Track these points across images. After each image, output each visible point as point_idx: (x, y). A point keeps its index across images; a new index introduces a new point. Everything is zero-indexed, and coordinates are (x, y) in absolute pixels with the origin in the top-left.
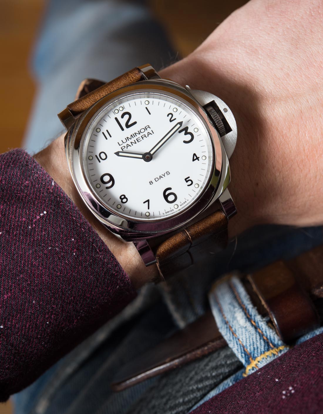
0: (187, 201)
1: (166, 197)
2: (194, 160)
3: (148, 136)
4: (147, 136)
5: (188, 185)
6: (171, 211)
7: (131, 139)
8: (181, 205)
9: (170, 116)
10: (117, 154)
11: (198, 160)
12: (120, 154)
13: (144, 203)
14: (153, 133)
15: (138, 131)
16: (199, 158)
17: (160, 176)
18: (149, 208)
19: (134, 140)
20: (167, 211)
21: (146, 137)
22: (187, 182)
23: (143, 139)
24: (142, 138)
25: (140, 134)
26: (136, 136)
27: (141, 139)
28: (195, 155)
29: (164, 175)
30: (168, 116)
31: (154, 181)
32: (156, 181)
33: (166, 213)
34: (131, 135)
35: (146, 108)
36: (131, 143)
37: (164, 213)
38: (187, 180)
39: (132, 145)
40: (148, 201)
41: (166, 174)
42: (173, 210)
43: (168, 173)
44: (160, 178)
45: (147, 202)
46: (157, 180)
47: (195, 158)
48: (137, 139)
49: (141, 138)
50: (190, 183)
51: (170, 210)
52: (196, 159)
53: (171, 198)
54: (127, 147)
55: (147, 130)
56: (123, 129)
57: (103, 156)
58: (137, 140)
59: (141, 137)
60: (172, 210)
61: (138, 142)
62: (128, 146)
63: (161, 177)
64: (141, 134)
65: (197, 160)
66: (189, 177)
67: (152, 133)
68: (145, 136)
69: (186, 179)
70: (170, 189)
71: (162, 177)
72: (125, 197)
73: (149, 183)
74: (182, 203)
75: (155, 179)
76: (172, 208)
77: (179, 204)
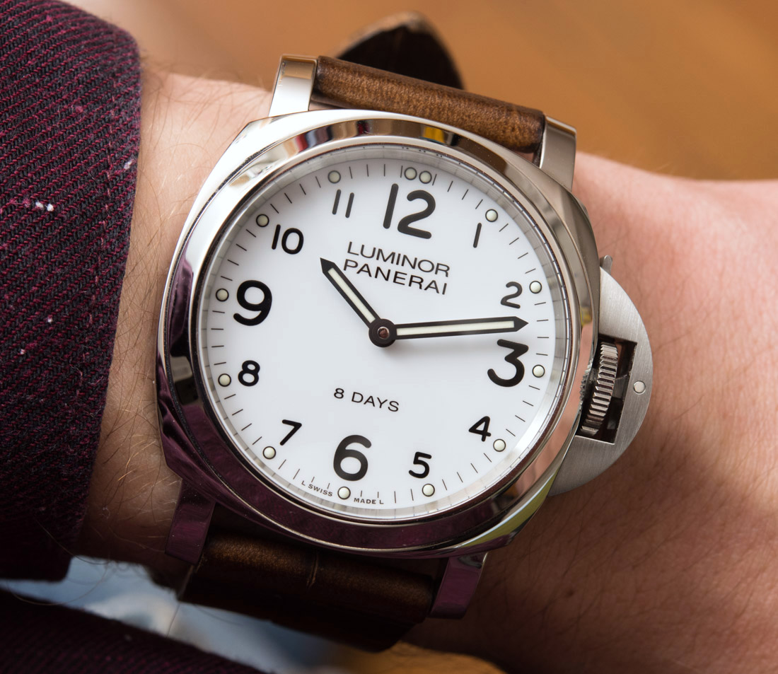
0: (377, 502)
1: (341, 453)
2: (473, 430)
3: (426, 289)
4: (425, 285)
5: (411, 473)
6: (325, 493)
7: (385, 261)
8: (357, 500)
9: (514, 290)
10: (327, 266)
11: (483, 439)
12: (332, 272)
13: (285, 422)
14: (443, 293)
15: (416, 259)
16: (489, 435)
17: (371, 397)
18: (283, 443)
19: (389, 271)
20: (314, 484)
21: (421, 288)
22: (416, 462)
23: (410, 285)
24: (411, 281)
25: (413, 267)
26: (403, 265)
27: (407, 282)
28: (486, 420)
29: (381, 404)
30: (509, 285)
31: (348, 395)
32: (353, 400)
33: (311, 486)
34: (393, 254)
35: (479, 226)
36: (378, 269)
37: (307, 483)
38: (420, 458)
39: (376, 277)
40: (297, 426)
41: (387, 405)
42: (330, 494)
43: (394, 407)
44: (367, 401)
45: (291, 428)
46: (358, 398)
47: (481, 428)
48: (397, 273)
49: (408, 278)
50: (420, 469)
51: (325, 488)
52: (479, 432)
53: (350, 465)
54: (361, 270)
55: (436, 273)
56: (387, 224)
57: (293, 242)
58: (396, 277)
59: (412, 277)
60: (329, 491)
61: (394, 281)
62: (365, 269)
63: (370, 400)
64: (417, 272)
65: (480, 436)
66: (429, 457)
67: (441, 290)
68: (420, 283)
69: (418, 454)
70: (367, 443)
71: (373, 402)
72: (255, 373)
73: (337, 390)
74: (365, 497)
75: (354, 393)
76: (333, 489)
77: (355, 494)
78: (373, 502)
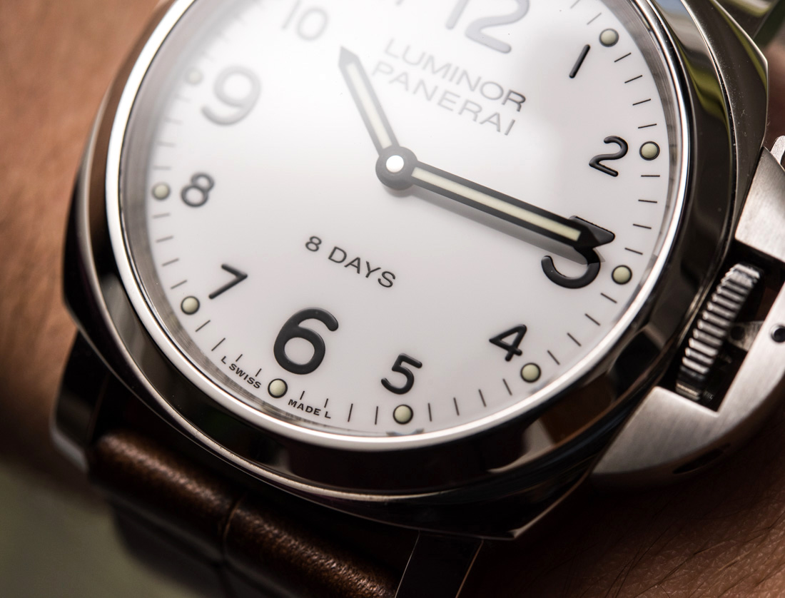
0: (322, 413)
1: (292, 329)
2: (496, 341)
3: (482, 123)
4: (482, 116)
5: (385, 383)
6: (251, 381)
7: (434, 72)
8: (292, 403)
9: (615, 149)
10: (347, 58)
11: (508, 359)
12: (352, 69)
13: (225, 268)
14: (507, 134)
15: (479, 79)
16: (520, 353)
17: (358, 259)
18: (212, 296)
19: (436, 88)
20: (240, 365)
21: (475, 120)
22: (397, 368)
23: (460, 113)
24: (464, 108)
25: (472, 89)
26: (458, 83)
27: (457, 107)
28: (521, 331)
29: (370, 272)
30: (608, 141)
31: (325, 249)
32: (330, 258)
33: (233, 367)
34: (448, 66)
35: (588, 48)
36: (422, 83)
37: (230, 361)
38: (404, 365)
39: (415, 92)
40: (240, 277)
41: (378, 275)
42: (258, 385)
43: (388, 280)
44: (351, 264)
45: (231, 277)
46: (338, 256)
47: (509, 340)
48: (446, 92)
49: (460, 103)
50: (399, 380)
51: (252, 374)
52: (504, 346)
53: (299, 351)
54: (397, 79)
55: (504, 104)
56: (451, 26)
57: (313, 23)
58: (443, 98)
59: (467, 102)
60: (257, 379)
61: (440, 104)
62: (403, 79)
63: (356, 264)
64: (476, 96)
65: (505, 353)
66: (418, 365)
67: (504, 127)
68: (476, 113)
69: (403, 358)
70: (332, 325)
71: (358, 268)
72: (205, 192)
73: (312, 238)
74: (307, 401)
75: (336, 248)
76: (264, 379)
77: (293, 394)
78: (316, 412)
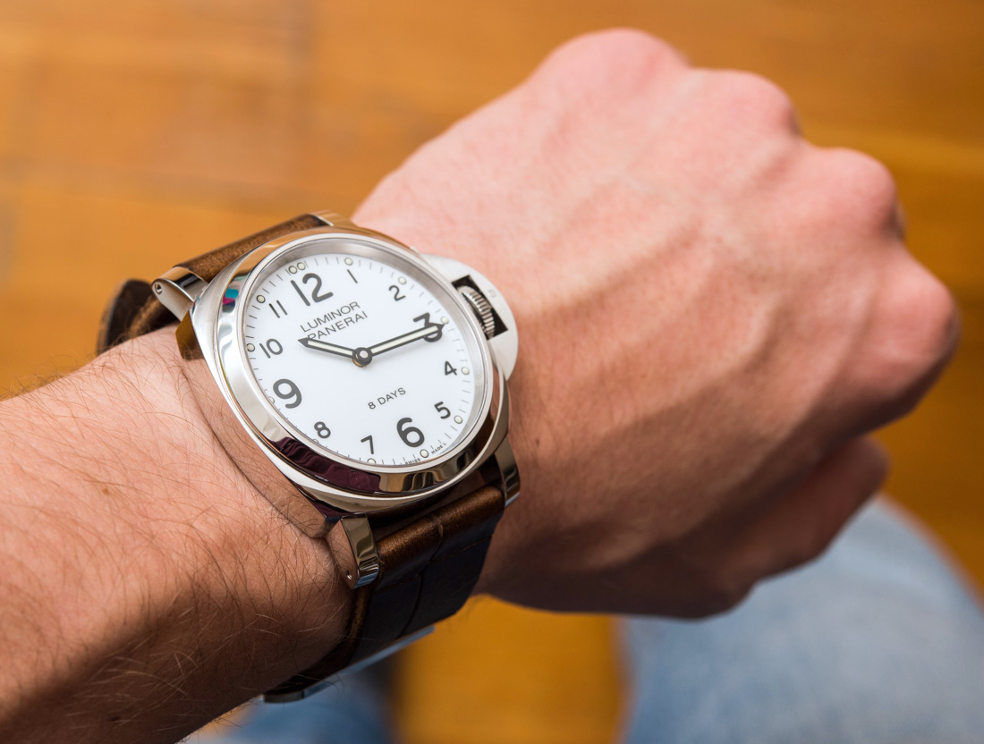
0: (443, 446)
1: (403, 435)
2: (447, 373)
3: (357, 321)
4: (354, 320)
5: (443, 418)
6: (416, 460)
7: (325, 322)
8: (433, 452)
9: (394, 290)
11: (456, 374)
13: (362, 441)
14: (367, 318)
15: (338, 310)
16: (456, 370)
17: (387, 395)
18: (372, 453)
19: (332, 326)
20: (407, 461)
21: (354, 323)
22: (439, 410)
23: (348, 325)
24: (347, 323)
25: (341, 315)
26: (335, 318)
27: (345, 324)
28: (447, 363)
29: (395, 395)
30: (390, 290)
31: (376, 403)
32: (381, 404)
34: (325, 316)
35: (348, 271)
36: (326, 329)
38: (439, 407)
39: (330, 333)
40: (370, 438)
41: (398, 393)
42: (419, 459)
43: (402, 391)
44: (388, 399)
45: (368, 441)
46: (382, 400)
47: (449, 369)
48: (336, 324)
50: (444, 413)
51: (414, 458)
52: (450, 372)
53: (413, 437)
55: (353, 310)
56: (307, 303)
57: (275, 347)
58: (338, 327)
59: (345, 320)
60: (416, 458)
61: (340, 329)
62: (321, 333)
63: (389, 397)
64: (344, 316)
65: (453, 374)
66: (442, 403)
67: (364, 316)
68: (351, 321)
69: (436, 406)
70: (409, 420)
71: (391, 398)
72: (324, 428)
73: (369, 405)
74: (435, 448)
75: (378, 400)
76: (418, 456)
77: (430, 451)
78: (441, 447)
